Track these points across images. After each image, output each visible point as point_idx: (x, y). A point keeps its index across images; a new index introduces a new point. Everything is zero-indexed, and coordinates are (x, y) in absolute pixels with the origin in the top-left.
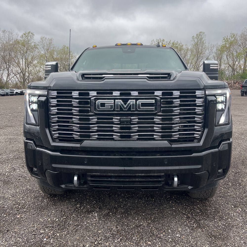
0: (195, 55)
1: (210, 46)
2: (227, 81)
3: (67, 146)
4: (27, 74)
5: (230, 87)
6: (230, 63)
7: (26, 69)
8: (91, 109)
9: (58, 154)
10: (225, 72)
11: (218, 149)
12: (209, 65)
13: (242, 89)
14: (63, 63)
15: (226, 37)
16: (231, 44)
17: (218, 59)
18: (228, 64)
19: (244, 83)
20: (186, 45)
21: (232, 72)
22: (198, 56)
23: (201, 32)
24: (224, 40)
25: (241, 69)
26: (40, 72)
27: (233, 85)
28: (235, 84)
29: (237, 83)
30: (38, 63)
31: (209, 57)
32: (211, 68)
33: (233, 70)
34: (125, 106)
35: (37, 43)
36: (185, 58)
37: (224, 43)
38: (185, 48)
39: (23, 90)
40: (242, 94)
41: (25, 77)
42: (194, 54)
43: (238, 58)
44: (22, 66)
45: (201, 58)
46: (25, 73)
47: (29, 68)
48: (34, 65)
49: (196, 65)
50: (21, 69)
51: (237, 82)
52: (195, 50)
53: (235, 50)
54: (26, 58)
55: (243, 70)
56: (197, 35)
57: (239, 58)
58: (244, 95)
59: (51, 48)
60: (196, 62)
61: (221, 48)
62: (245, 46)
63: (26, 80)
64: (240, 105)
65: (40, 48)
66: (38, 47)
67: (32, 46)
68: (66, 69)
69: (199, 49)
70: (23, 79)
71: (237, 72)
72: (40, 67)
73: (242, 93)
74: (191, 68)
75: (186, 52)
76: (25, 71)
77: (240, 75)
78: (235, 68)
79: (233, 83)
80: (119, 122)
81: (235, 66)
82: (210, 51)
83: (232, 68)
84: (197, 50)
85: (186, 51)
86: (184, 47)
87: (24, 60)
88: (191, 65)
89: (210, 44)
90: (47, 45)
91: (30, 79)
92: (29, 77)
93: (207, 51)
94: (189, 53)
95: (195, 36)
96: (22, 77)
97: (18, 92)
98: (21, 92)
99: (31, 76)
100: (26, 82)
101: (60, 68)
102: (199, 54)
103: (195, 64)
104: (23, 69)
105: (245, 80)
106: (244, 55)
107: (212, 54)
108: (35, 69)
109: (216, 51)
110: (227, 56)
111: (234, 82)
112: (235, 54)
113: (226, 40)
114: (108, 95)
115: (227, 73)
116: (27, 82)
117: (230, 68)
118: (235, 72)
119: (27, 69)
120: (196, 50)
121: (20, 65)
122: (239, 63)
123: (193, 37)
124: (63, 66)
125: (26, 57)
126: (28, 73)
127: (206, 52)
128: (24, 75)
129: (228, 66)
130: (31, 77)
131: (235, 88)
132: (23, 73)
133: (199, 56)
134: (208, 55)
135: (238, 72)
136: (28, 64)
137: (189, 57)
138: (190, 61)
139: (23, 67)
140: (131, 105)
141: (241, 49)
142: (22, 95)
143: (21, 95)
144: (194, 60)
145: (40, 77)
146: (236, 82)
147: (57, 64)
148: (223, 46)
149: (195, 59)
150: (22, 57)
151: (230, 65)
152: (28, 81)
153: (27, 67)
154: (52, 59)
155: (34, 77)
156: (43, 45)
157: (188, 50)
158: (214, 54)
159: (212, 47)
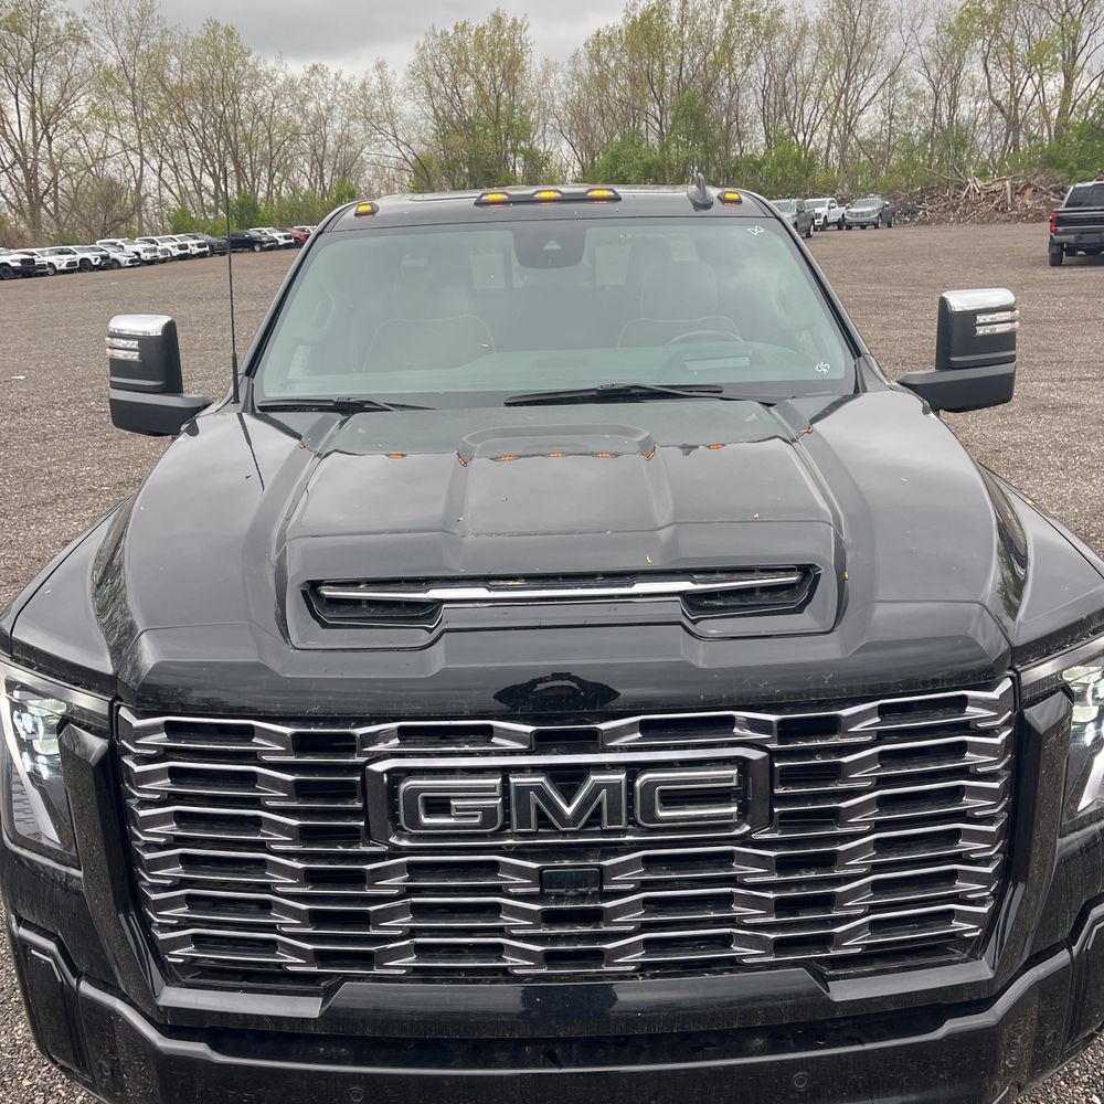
0: (837, 60)
1: (906, 11)
2: (982, 183)
3: (245, 1015)
4: (44, 171)
5: (997, 209)
6: (1000, 95)
7: (37, 145)
8: (367, 823)
9: (199, 1049)
10: (973, 138)
11: (1070, 951)
12: (970, 317)
13: (1057, 233)
14: (214, 109)
17: (942, 73)
18: (991, 98)
19: (1066, 206)
20: (798, 7)
21: (1008, 134)
22: (850, 61)
25: (1048, 123)
26: (105, 158)
27: (1009, 201)
28: (1018, 198)
29: (1029, 191)
30: (94, 110)
31: (903, 65)
32: (981, 331)
33: (1014, 125)
34: (569, 811)
35: (81, 16)
36: (789, 75)
38: (793, 22)
39: (34, 250)
40: (1053, 255)
41: (37, 183)
42: (832, 51)
43: (1037, 70)
44: (16, 128)
45: (866, 73)
46: (35, 167)
47: (50, 140)
48: (74, 124)
49: (842, 105)
50: (12, 148)
51: (1029, 185)
52: (836, 34)
53: (1024, 27)
54: (33, 94)
55: (1058, 129)
57: (1039, 67)
58: (1063, 263)
59: (153, 35)
60: (843, 91)
61: (961, 20)
62: (1068, 11)
63: (46, 199)
64: (1049, 322)
65: (97, 39)
66: (89, 34)
67: (58, 30)
68: (232, 139)
69: (859, 28)
70: (30, 197)
71: (1030, 138)
72: (106, 132)
73: (1055, 251)
74: (818, 120)
75: (798, 45)
76: (35, 159)
77: (1043, 151)
78: (1020, 115)
79: (1009, 191)
80: (538, 889)
81: (1020, 106)
82: (906, 35)
83: (1008, 118)
84: (849, 29)
85: (796, 38)
86: (788, 17)
87: (25, 101)
88: (817, 104)
90: (130, 20)
91: (59, 192)
92: (56, 186)
93: (895, 36)
94: (811, 46)
96: (21, 184)
97: (13, 264)
98: (23, 261)
99: (67, 181)
100: (43, 211)
101: (202, 134)
102: (855, 50)
103: (838, 99)
104: (22, 145)
105: (1072, 188)
106: (1064, 56)
107: (917, 47)
108: (81, 143)
109: (934, 36)
110: (985, 59)
111: (1014, 188)
112: (1021, 45)
114: (467, 748)
115: (981, 139)
116: (48, 211)
117: (999, 119)
118: (1022, 138)
119: (44, 143)
120: (843, 29)
121: (7, 127)
122: (1037, 92)
124: (214, 126)
125: (33, 87)
126: (52, 166)
127: (888, 41)
128: (31, 175)
129: (991, 110)
130: (64, 183)
131: (1019, 216)
132: (23, 166)
133: (854, 60)
134: (899, 56)
135: (1035, 137)
136: (46, 119)
137: (807, 68)
138: (813, 88)
139: (21, 135)
140: (600, 804)
141: (1053, 24)
142: (30, 276)
143: (24, 277)
144: (831, 82)
145: (112, 182)
146: (1025, 188)
147: (170, 329)
148: (968, 10)
149: (836, 74)
150: (14, 89)
151: (997, 104)
152: (52, 204)
153: (40, 134)
154: (159, 93)
155: (79, 183)
156: (110, 24)
157: (804, 31)
158: (926, 51)
159: (916, 15)
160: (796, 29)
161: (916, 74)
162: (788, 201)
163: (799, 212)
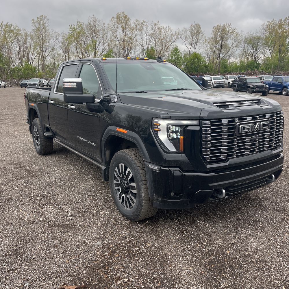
1: (54, 34)
15: (72, 25)
16: (79, 34)
20: (24, 29)
23: (42, 16)
24: (71, 29)
31: (55, 47)
37: (71, 32)
56: (38, 18)
61: (69, 38)
86: (22, 32)
89: (54, 31)
93: (52, 40)
95: (36, 20)
102: (42, 42)
109: (62, 41)
110: (76, 48)
113: (73, 29)
123: (33, 20)
127: (50, 41)
134: (54, 45)
148: (70, 36)
157: (26, 36)
158: (61, 45)
159: (57, 35)
160: (24, 35)
161: (59, 50)
162: (36, 79)
163: (40, 82)
